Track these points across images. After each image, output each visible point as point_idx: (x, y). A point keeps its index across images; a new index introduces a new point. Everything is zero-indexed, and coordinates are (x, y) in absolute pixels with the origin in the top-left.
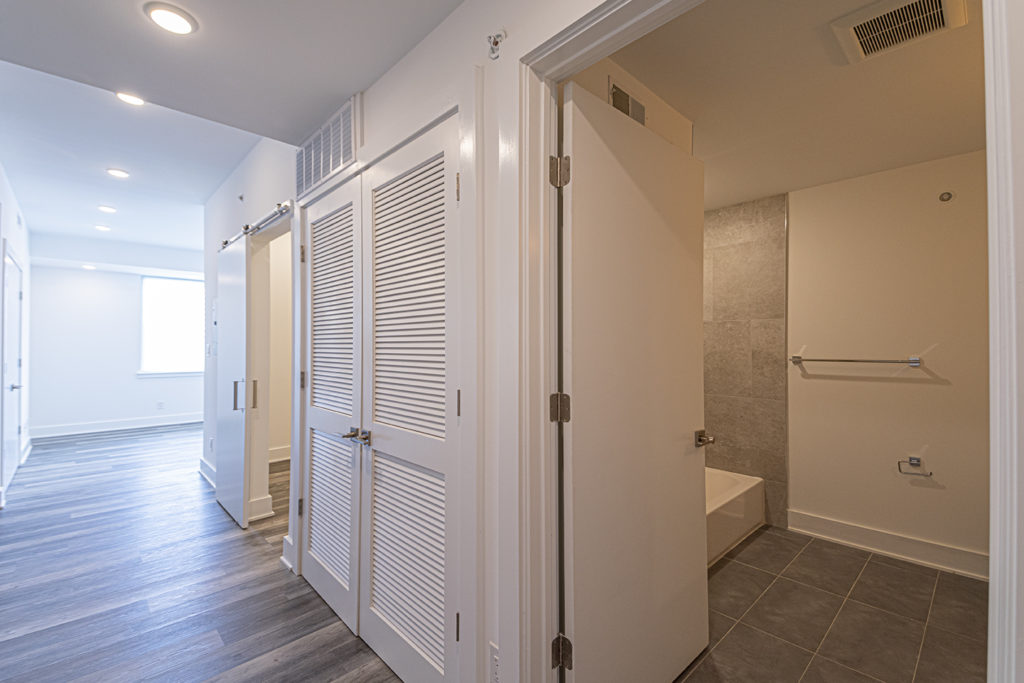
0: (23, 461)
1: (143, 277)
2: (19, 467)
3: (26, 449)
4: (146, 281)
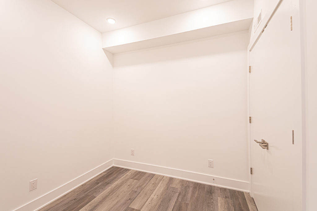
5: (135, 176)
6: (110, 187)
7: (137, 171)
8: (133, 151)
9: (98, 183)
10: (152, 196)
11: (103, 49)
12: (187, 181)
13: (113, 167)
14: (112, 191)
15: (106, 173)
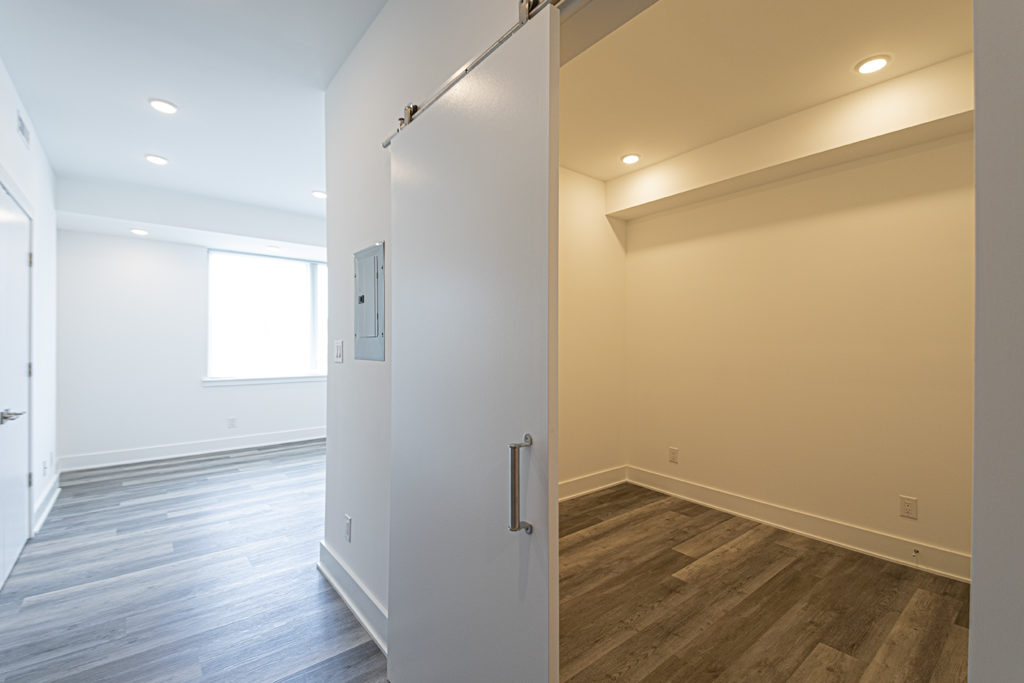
0: (36, 529)
1: (209, 250)
2: (29, 541)
3: (41, 510)
4: (213, 256)
5: (683, 508)
6: (627, 514)
7: (685, 501)
8: (673, 453)
9: (602, 503)
10: (725, 547)
11: (608, 216)
12: (830, 545)
13: (626, 484)
14: (633, 520)
15: (612, 491)
